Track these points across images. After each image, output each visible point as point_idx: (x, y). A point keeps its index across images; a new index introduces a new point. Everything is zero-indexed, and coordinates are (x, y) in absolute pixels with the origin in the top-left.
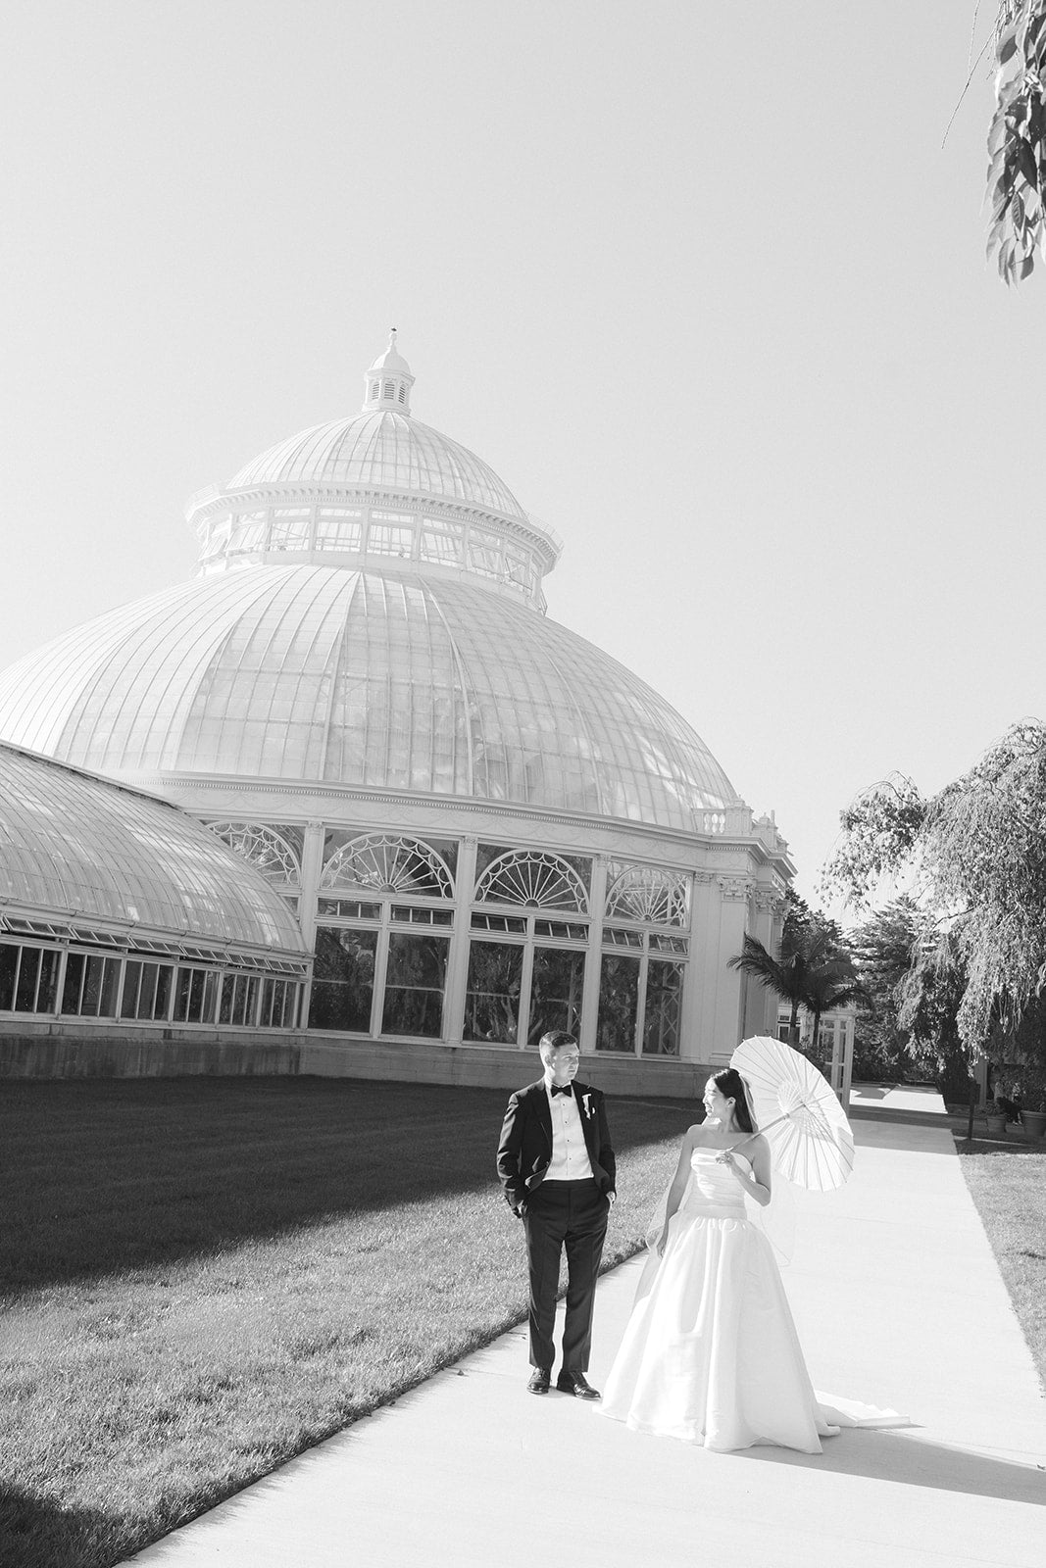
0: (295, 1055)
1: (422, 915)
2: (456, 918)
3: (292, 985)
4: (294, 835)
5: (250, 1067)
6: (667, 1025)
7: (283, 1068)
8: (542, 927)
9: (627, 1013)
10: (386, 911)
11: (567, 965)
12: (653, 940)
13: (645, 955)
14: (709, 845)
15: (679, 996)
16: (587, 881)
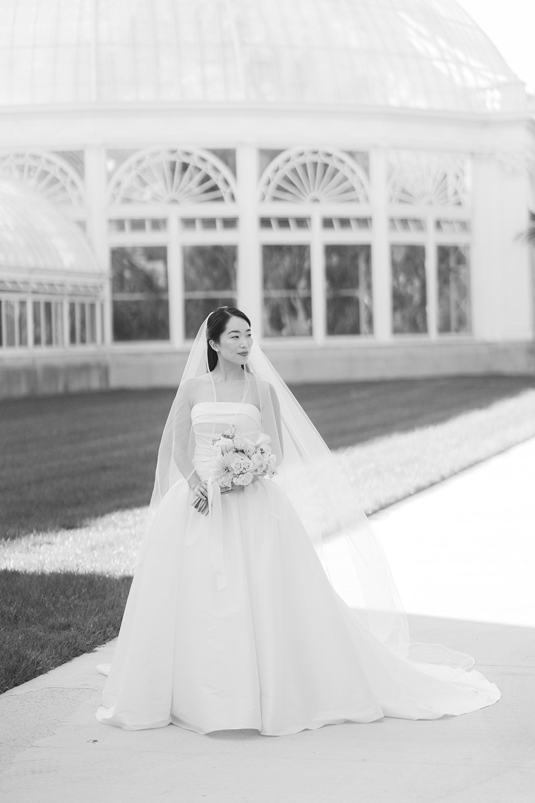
0: (105, 371)
1: (209, 223)
2: (242, 223)
3: (93, 306)
4: (75, 159)
5: (66, 386)
6: (458, 306)
7: (95, 383)
8: (328, 223)
9: (417, 298)
10: (174, 224)
11: (355, 257)
12: (438, 224)
13: (431, 241)
14: (485, 123)
15: (468, 277)
16: (366, 170)
